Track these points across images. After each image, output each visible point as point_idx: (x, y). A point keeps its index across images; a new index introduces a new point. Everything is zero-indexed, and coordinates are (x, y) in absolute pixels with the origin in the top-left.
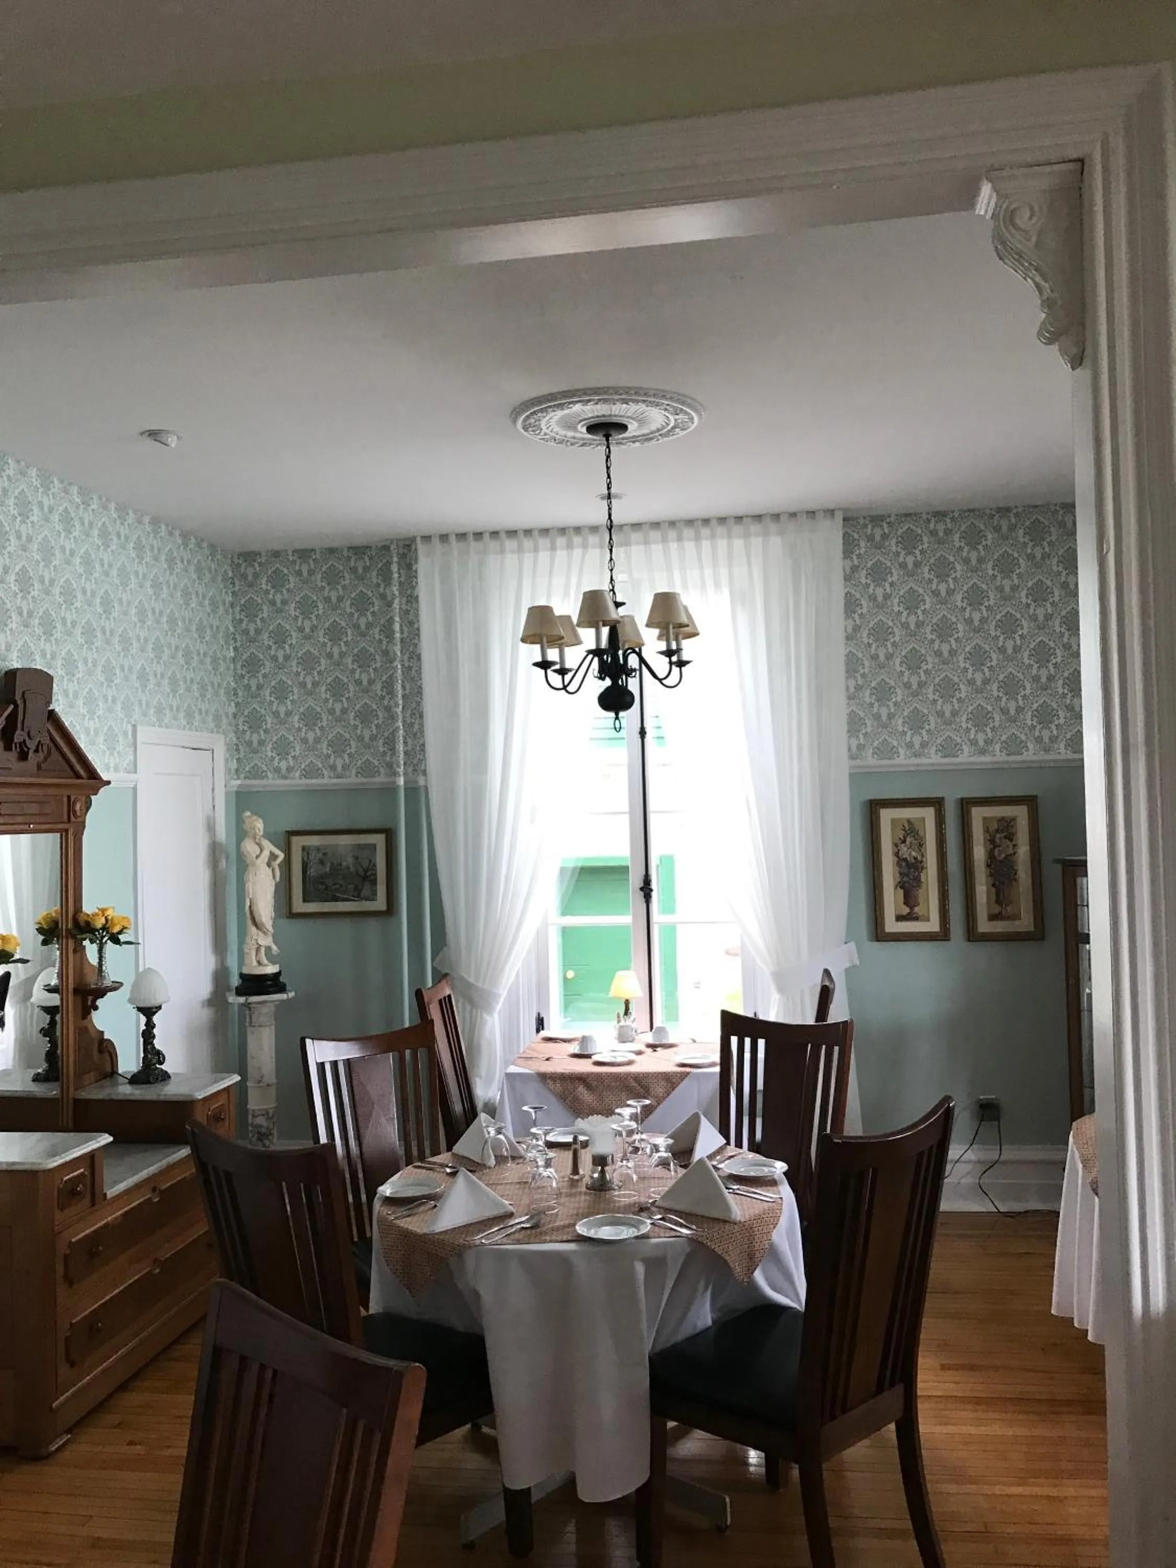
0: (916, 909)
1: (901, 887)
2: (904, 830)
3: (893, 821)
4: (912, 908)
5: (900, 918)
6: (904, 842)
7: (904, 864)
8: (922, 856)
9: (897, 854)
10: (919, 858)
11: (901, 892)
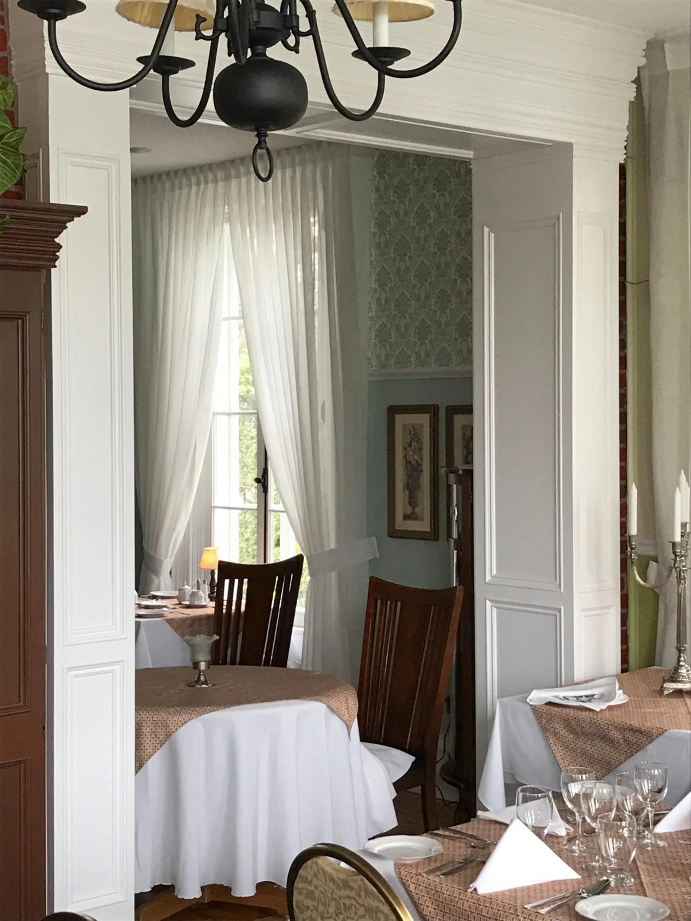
0: (417, 509)
1: (407, 489)
2: (410, 434)
3: (404, 426)
4: (413, 509)
5: (406, 517)
6: (410, 446)
7: (409, 466)
8: (422, 459)
9: (405, 457)
10: (419, 462)
11: (407, 492)
